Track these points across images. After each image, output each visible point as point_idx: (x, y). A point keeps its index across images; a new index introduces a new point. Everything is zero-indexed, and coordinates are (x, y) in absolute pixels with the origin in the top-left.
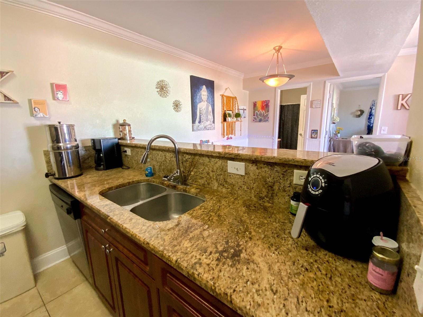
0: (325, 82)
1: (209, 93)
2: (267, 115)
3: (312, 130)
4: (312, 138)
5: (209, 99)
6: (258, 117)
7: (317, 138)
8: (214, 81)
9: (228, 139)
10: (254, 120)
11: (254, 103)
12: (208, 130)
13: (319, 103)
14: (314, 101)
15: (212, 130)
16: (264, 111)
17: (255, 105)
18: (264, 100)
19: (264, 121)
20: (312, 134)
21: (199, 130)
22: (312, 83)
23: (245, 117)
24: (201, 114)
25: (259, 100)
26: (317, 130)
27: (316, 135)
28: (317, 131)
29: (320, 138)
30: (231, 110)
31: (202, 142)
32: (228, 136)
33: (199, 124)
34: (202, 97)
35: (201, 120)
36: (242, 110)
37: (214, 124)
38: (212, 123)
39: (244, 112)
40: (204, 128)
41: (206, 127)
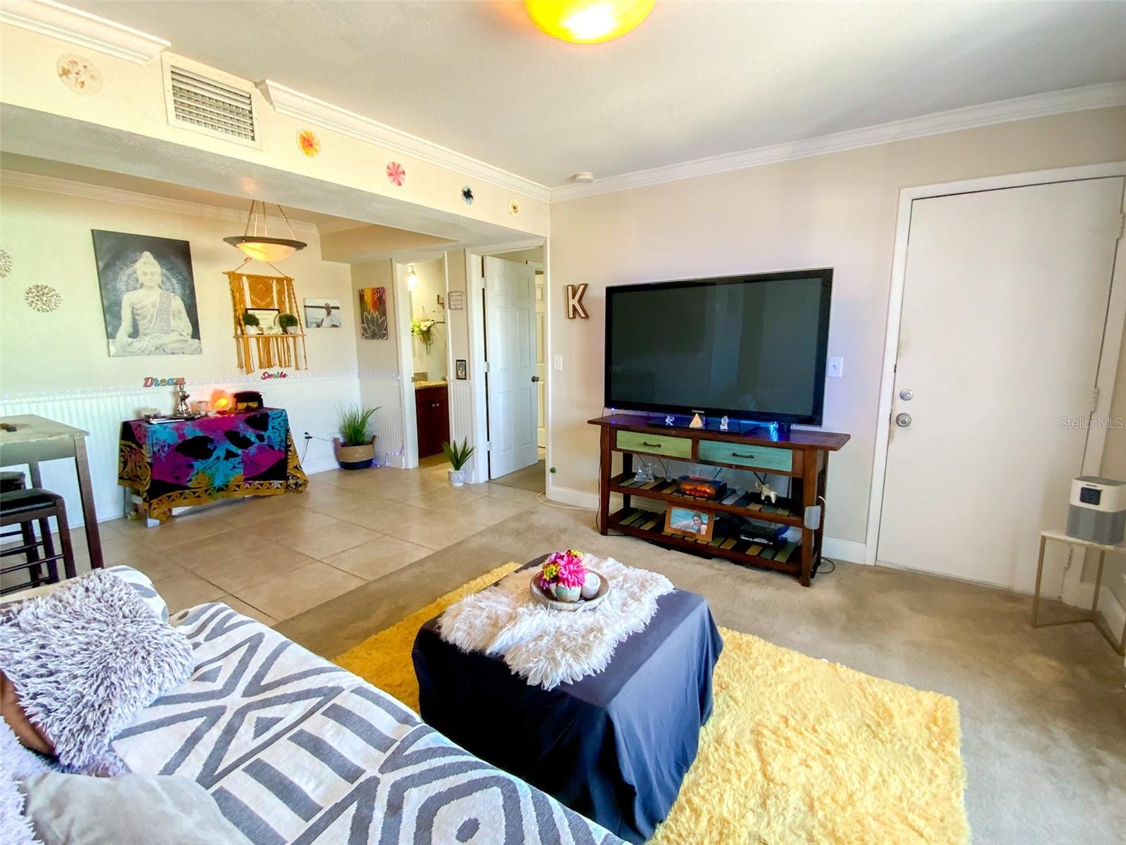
0: (465, 250)
1: (169, 270)
2: (383, 322)
3: (457, 361)
4: (458, 379)
5: (171, 282)
6: (369, 328)
7: (465, 379)
8: (188, 242)
9: (266, 376)
10: (363, 335)
11: (360, 293)
12: (173, 353)
13: (460, 298)
14: (453, 294)
15: (192, 353)
16: (377, 312)
17: (362, 297)
18: (376, 286)
19: (380, 337)
20: (457, 371)
21: (133, 354)
22: (446, 252)
23: (334, 326)
24: (137, 317)
25: (369, 285)
26: (465, 361)
27: (464, 373)
28: (464, 363)
29: (470, 379)
30: (276, 308)
31: (150, 382)
32: (267, 370)
33: (130, 340)
34: (142, 279)
35: (141, 331)
36: (323, 307)
37: (197, 340)
38: (189, 338)
39: (329, 313)
40: (154, 349)
41: (161, 346)
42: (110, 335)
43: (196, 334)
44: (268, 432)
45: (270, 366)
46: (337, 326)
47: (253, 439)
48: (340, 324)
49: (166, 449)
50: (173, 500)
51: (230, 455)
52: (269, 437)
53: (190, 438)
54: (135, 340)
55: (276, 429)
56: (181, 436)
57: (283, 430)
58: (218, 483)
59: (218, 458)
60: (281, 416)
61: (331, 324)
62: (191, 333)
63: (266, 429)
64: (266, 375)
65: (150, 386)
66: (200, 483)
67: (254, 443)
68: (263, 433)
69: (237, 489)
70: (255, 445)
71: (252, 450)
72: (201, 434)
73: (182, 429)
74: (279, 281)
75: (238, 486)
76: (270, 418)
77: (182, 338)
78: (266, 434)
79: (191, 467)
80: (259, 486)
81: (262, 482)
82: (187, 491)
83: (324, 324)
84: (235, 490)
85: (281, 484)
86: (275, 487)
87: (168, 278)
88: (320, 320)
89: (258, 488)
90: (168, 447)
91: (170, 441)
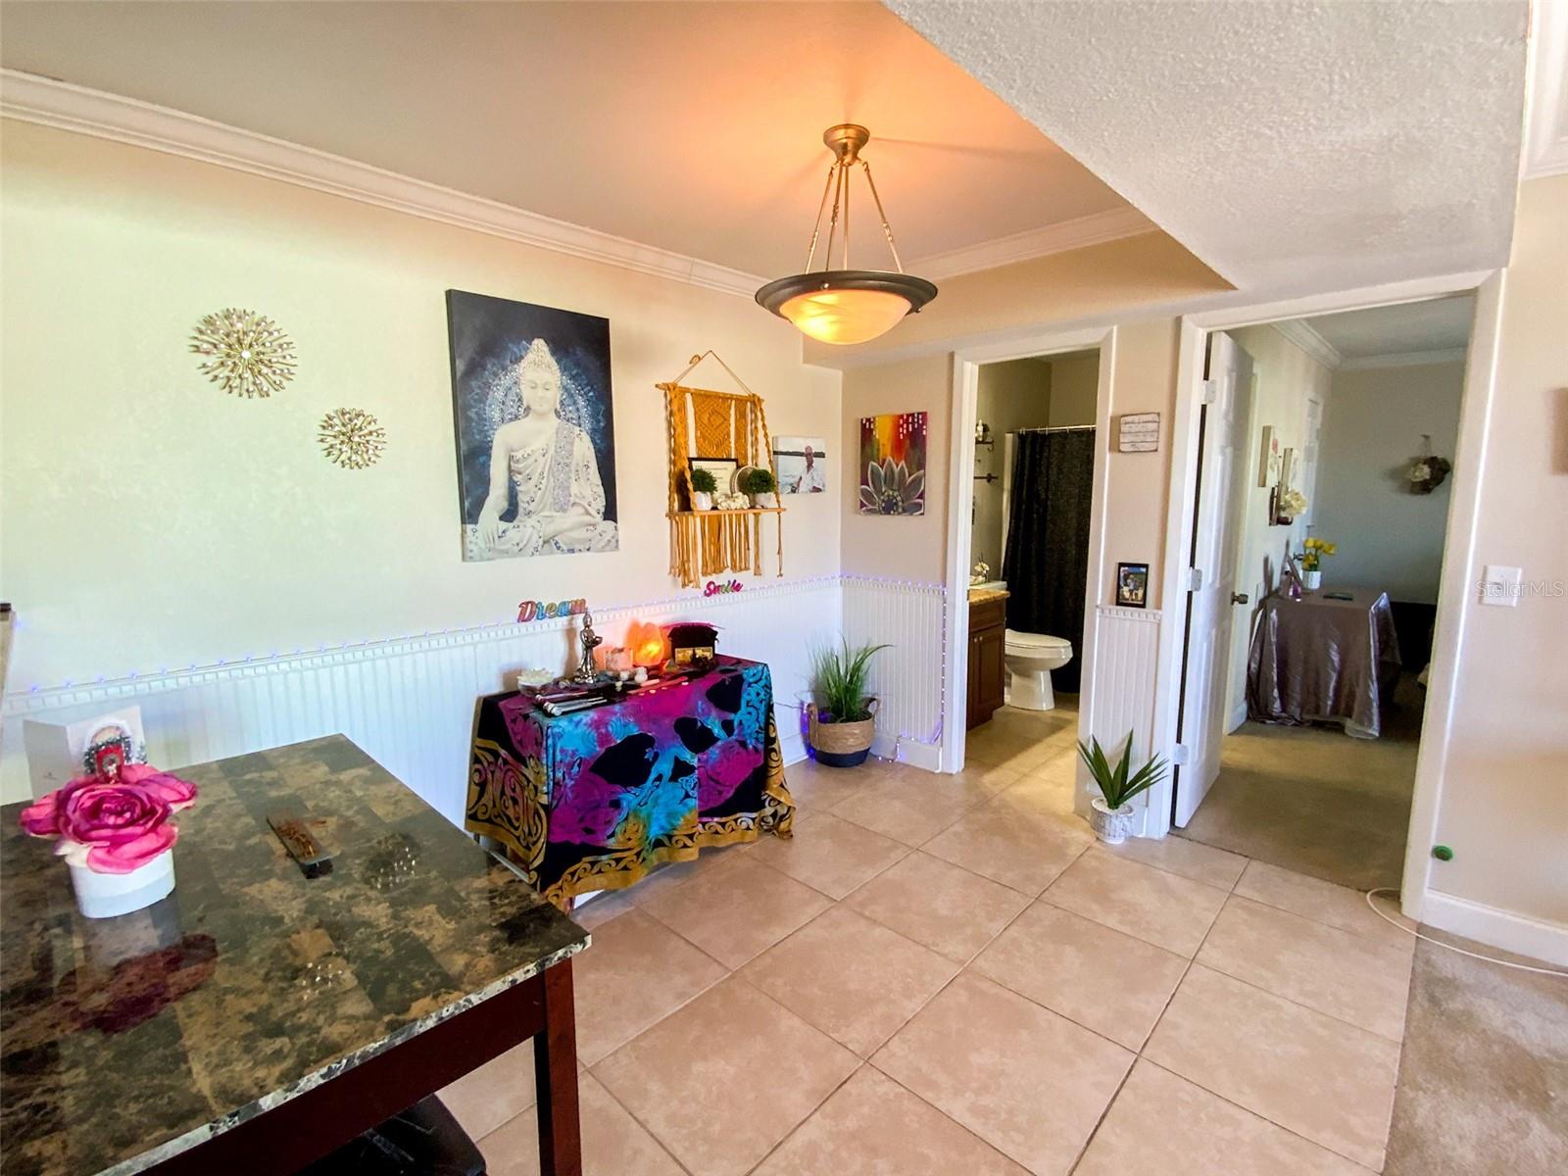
0: (1178, 321)
1: (573, 377)
2: (918, 482)
3: (1121, 565)
4: (1118, 603)
5: (575, 403)
6: (879, 492)
7: (1143, 606)
8: (608, 320)
9: (713, 590)
10: (862, 505)
11: (864, 426)
12: (572, 551)
13: (1154, 426)
14: (1129, 419)
15: (602, 550)
16: (902, 463)
17: (866, 432)
18: (904, 411)
19: (904, 511)
20: (1119, 587)
21: (505, 553)
22: (1115, 328)
23: (816, 490)
24: (517, 478)
25: (884, 410)
26: (1146, 566)
27: (1140, 593)
28: (1144, 570)
29: (1159, 607)
30: (733, 457)
31: (530, 611)
32: (713, 578)
33: (504, 525)
34: (527, 395)
35: (522, 506)
36: (801, 454)
37: (610, 523)
38: (599, 518)
39: (810, 465)
40: (541, 541)
41: (553, 538)
42: (470, 514)
43: (610, 513)
44: (739, 712)
45: (719, 570)
46: (819, 490)
47: (717, 731)
48: (824, 486)
49: (576, 769)
50: (579, 879)
51: (681, 769)
52: (741, 723)
53: (619, 741)
54: (510, 525)
55: (753, 706)
56: (604, 739)
57: (763, 708)
58: (655, 832)
59: (659, 778)
60: (761, 679)
61: (811, 488)
62: (603, 510)
63: (735, 709)
64: (712, 587)
65: (529, 620)
66: (629, 839)
67: (717, 739)
68: (732, 716)
69: (689, 842)
70: (719, 743)
71: (714, 752)
72: (635, 731)
73: (606, 724)
74: (740, 401)
75: (691, 837)
76: (745, 686)
77: (588, 518)
78: (736, 718)
79: (616, 805)
80: (719, 828)
81: (724, 820)
82: (604, 858)
83: (803, 487)
84: (685, 846)
85: (753, 820)
86: (744, 825)
87: (571, 396)
88: (797, 479)
89: (717, 832)
90: (579, 765)
91: (583, 753)
